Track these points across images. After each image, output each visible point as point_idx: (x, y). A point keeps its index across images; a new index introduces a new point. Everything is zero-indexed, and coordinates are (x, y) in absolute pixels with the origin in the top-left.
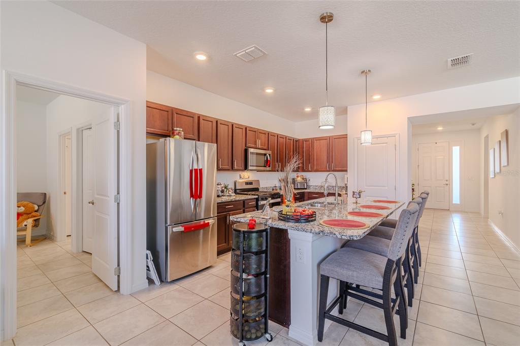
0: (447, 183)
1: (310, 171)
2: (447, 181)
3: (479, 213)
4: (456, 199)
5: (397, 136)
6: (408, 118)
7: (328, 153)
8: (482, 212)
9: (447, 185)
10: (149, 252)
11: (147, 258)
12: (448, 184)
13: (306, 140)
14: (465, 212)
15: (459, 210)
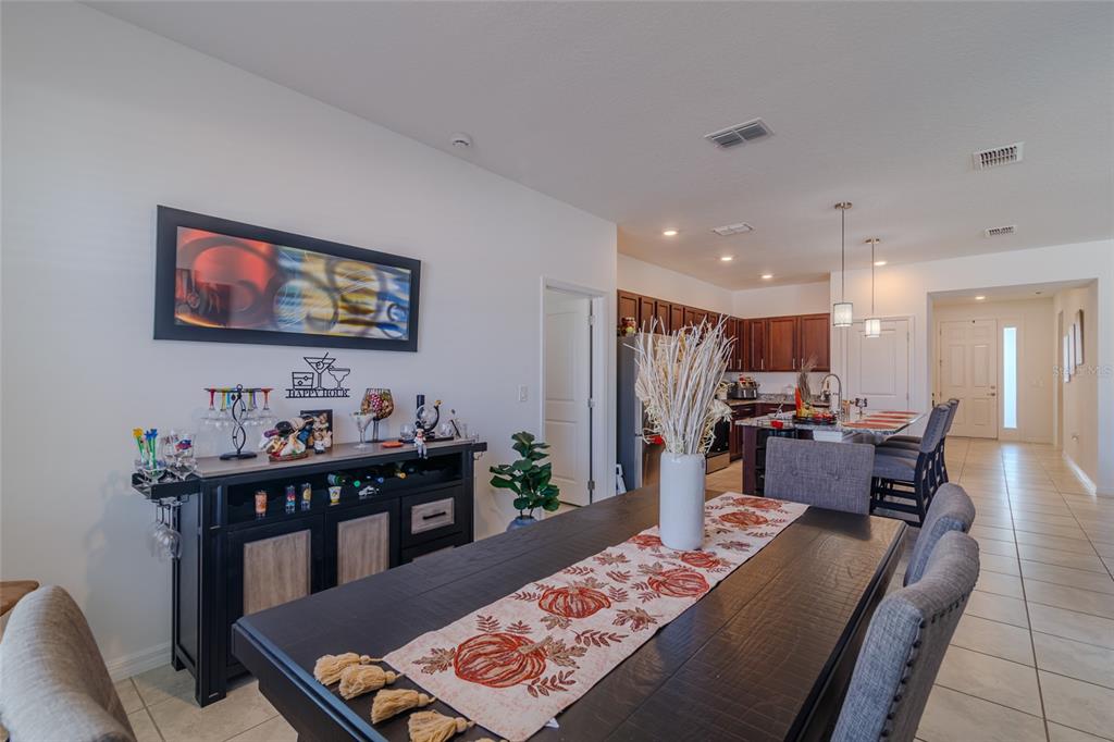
0: (994, 391)
1: (761, 371)
2: (993, 388)
3: (1050, 444)
4: (1010, 420)
5: (911, 320)
6: (929, 294)
7: (794, 342)
8: (1056, 443)
9: (993, 395)
10: (619, 466)
11: (618, 473)
12: (996, 393)
13: (757, 321)
14: (1025, 442)
15: (1014, 438)
